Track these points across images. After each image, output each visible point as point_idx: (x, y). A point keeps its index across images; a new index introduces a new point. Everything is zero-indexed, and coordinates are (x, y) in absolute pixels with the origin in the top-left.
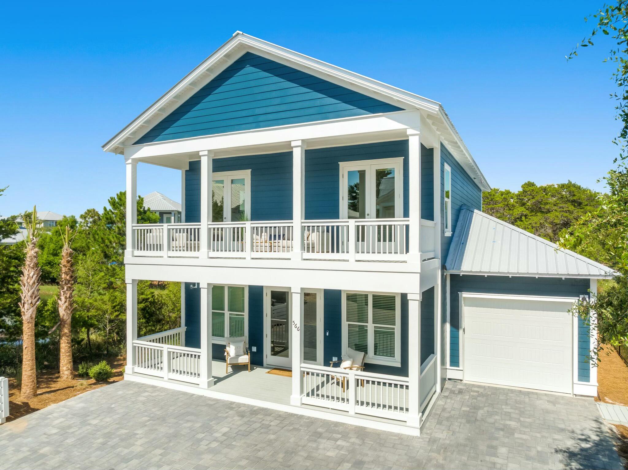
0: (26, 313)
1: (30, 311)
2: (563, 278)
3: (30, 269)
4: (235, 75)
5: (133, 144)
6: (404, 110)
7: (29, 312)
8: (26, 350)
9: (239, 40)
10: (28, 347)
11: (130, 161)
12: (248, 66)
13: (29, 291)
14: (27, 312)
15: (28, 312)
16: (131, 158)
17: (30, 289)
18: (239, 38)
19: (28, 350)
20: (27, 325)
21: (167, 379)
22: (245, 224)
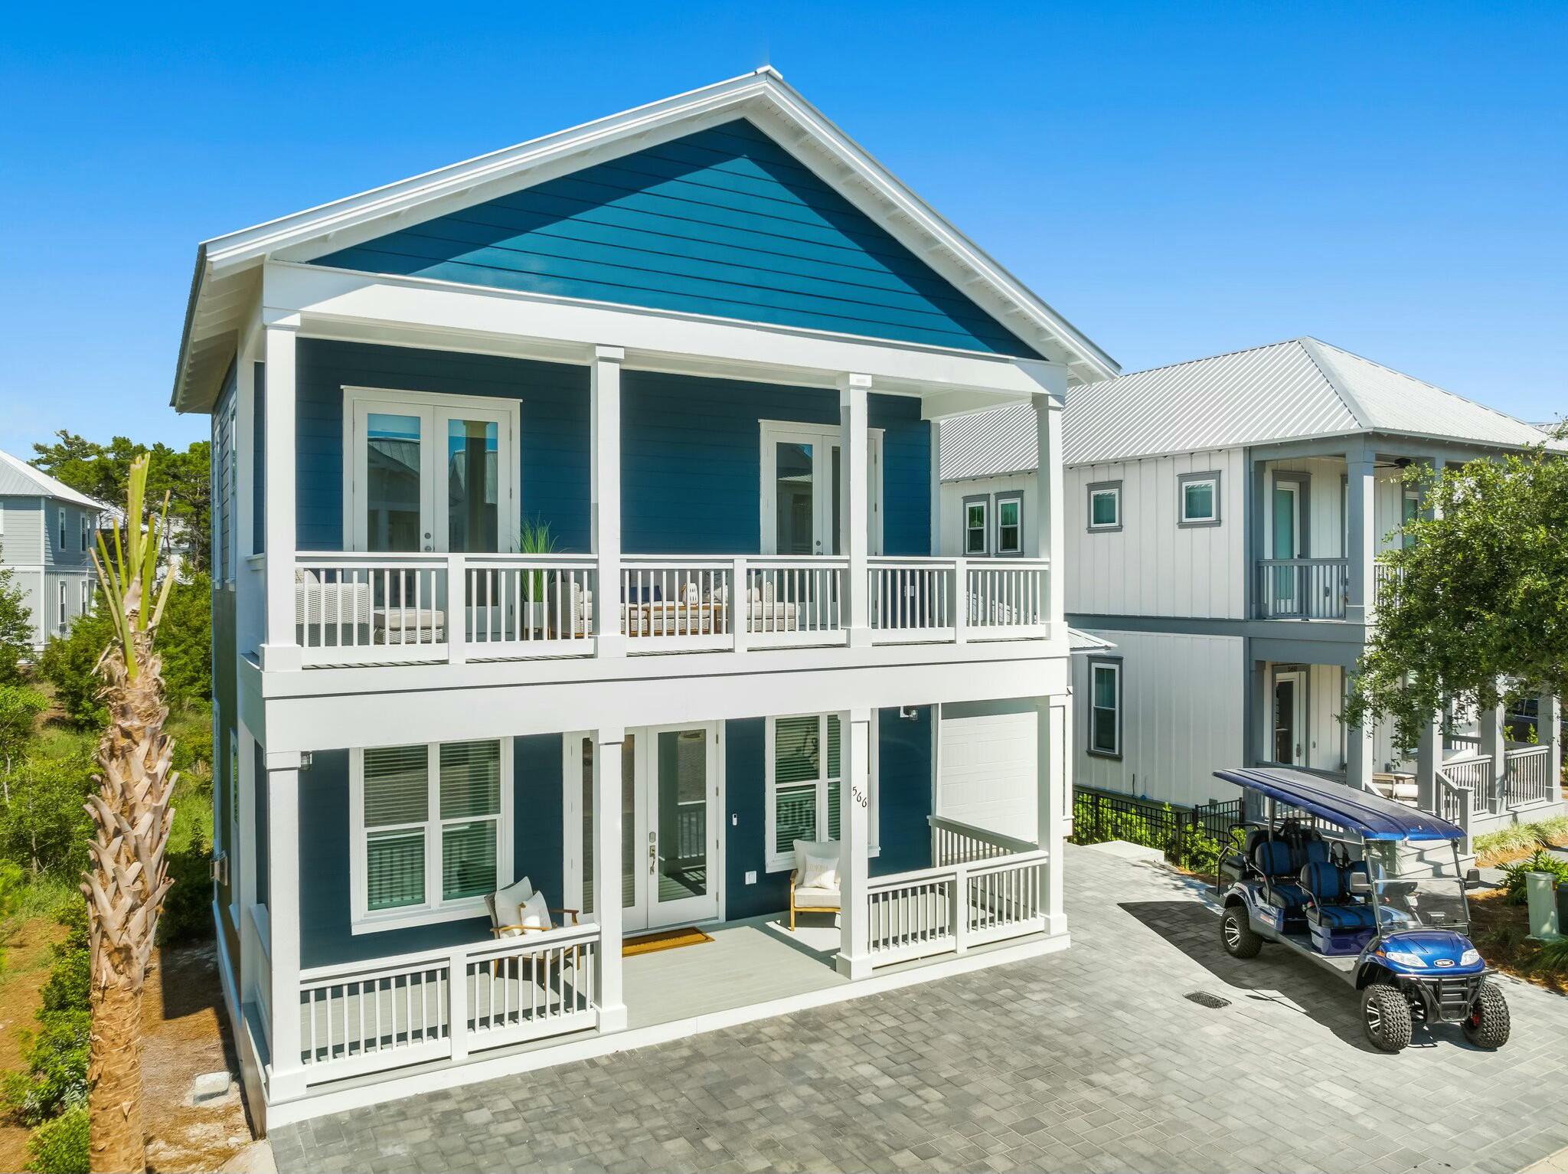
4: (714, 167)
5: (312, 262)
6: (1044, 359)
7: (148, 943)
9: (766, 87)
12: (744, 156)
14: (138, 943)
21: (465, 1057)
22: (732, 561)
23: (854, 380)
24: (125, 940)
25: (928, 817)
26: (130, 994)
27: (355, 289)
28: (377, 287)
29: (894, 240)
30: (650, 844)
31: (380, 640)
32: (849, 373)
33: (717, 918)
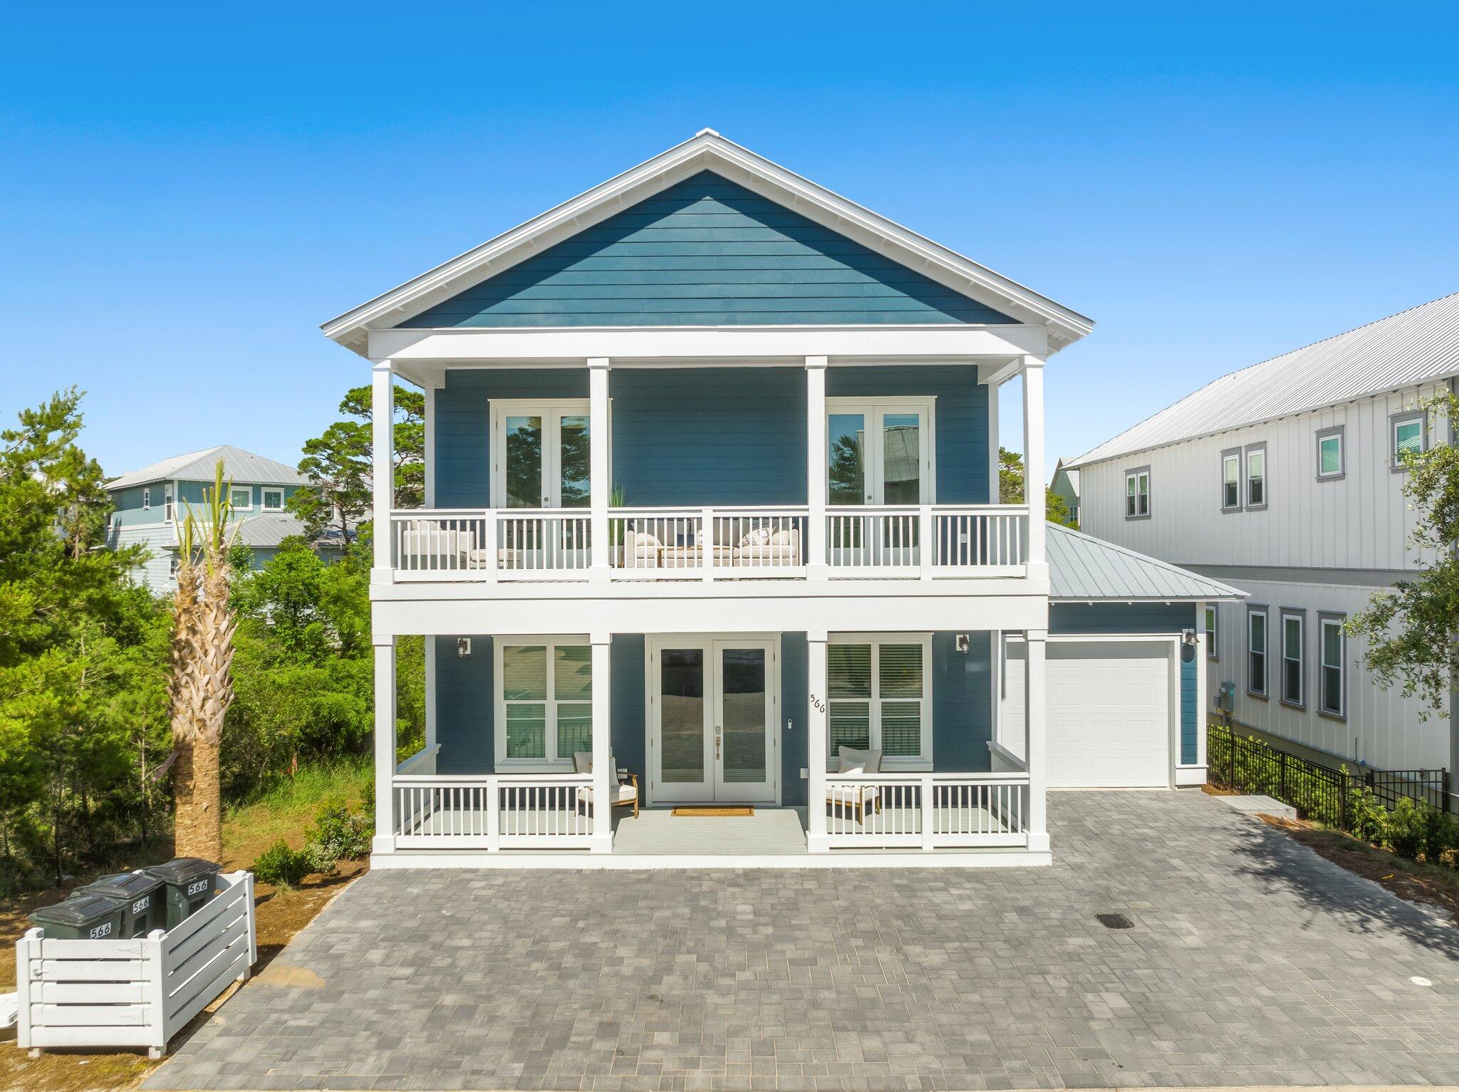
0: (208, 723)
1: (218, 716)
2: (1168, 602)
3: (219, 615)
4: (678, 212)
5: (396, 327)
6: (1019, 322)
7: (217, 720)
8: (208, 813)
9: (707, 146)
10: (211, 806)
11: (387, 364)
12: (708, 198)
13: (217, 669)
14: (211, 719)
15: (213, 721)
16: (391, 357)
17: (219, 665)
18: (708, 142)
19: (212, 813)
20: (208, 751)
21: (497, 850)
22: (701, 511)
23: (809, 362)
24: (202, 715)
25: (988, 742)
26: (207, 746)
27: (422, 340)
28: (433, 336)
29: (851, 240)
30: (716, 736)
31: (463, 566)
32: (805, 356)
33: (774, 802)
